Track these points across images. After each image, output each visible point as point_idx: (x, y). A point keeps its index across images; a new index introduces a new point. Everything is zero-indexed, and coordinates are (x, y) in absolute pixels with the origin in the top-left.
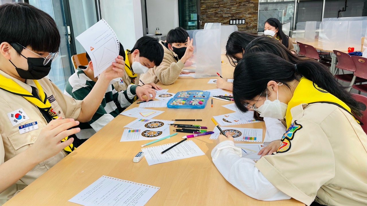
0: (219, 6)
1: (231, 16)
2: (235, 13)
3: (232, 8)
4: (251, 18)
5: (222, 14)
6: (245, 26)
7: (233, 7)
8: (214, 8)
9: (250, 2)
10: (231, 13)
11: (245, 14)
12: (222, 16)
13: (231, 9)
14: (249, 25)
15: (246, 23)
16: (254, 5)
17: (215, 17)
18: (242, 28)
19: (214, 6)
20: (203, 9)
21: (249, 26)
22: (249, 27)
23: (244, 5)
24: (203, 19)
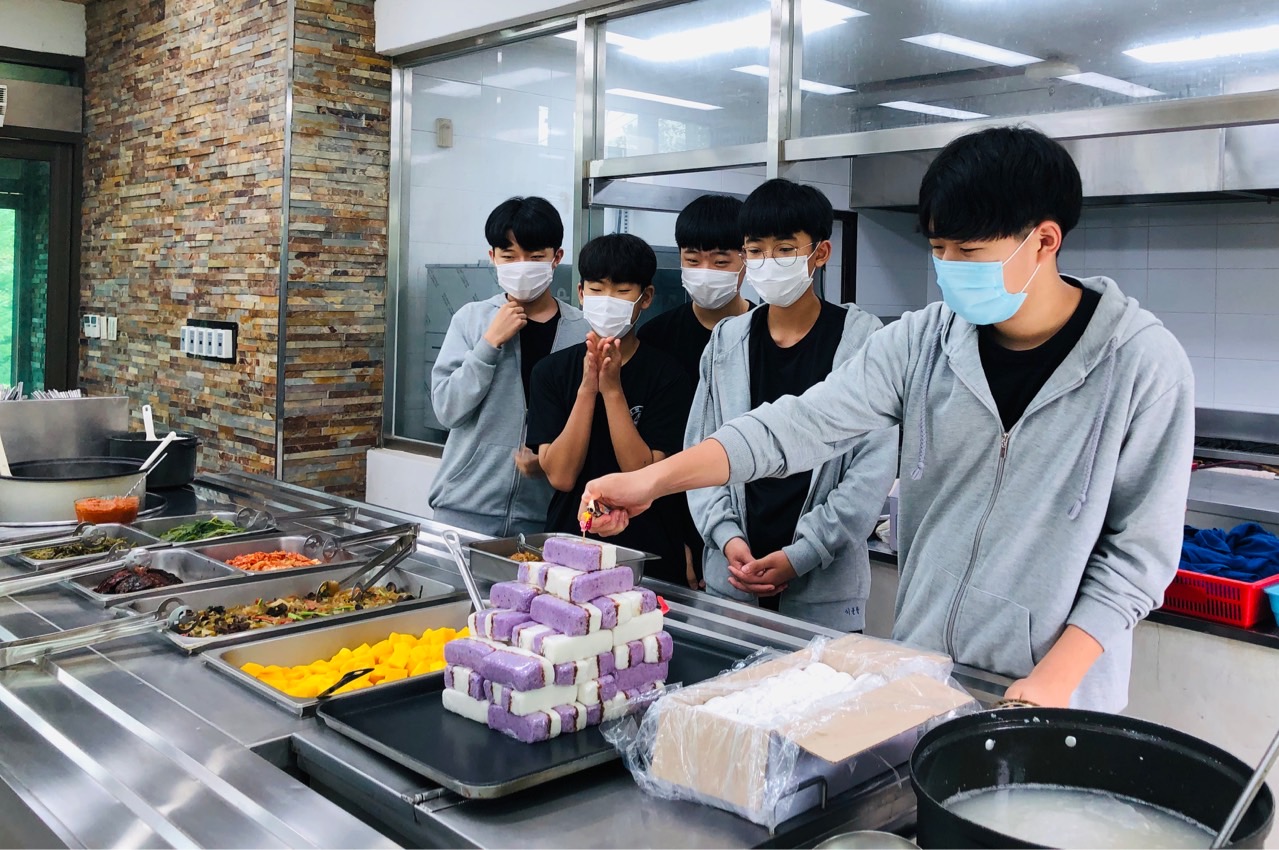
0: (163, 219)
1: (191, 290)
2: (206, 271)
3: (198, 238)
4: (259, 321)
5: (170, 275)
6: (238, 376)
7: (204, 230)
8: (150, 232)
9: (257, 192)
10: (195, 270)
11: (237, 282)
12: (166, 295)
13: (193, 244)
14: (248, 370)
15: (238, 359)
16: (266, 219)
17: (151, 294)
18: (228, 395)
19: (149, 222)
20: (124, 240)
21: (251, 385)
22: (250, 390)
23: (235, 218)
24: (123, 305)
